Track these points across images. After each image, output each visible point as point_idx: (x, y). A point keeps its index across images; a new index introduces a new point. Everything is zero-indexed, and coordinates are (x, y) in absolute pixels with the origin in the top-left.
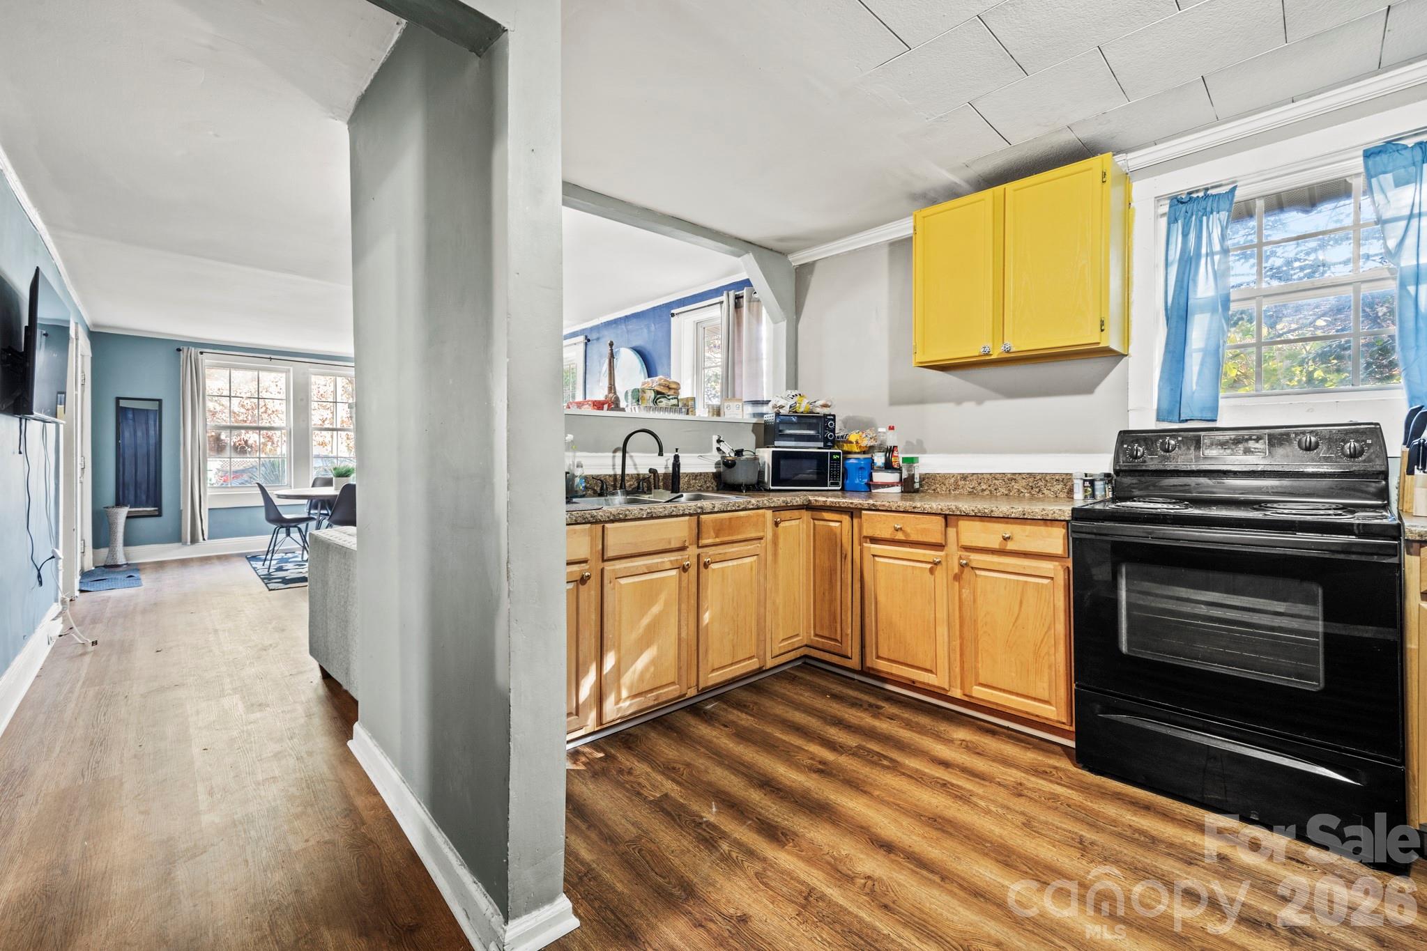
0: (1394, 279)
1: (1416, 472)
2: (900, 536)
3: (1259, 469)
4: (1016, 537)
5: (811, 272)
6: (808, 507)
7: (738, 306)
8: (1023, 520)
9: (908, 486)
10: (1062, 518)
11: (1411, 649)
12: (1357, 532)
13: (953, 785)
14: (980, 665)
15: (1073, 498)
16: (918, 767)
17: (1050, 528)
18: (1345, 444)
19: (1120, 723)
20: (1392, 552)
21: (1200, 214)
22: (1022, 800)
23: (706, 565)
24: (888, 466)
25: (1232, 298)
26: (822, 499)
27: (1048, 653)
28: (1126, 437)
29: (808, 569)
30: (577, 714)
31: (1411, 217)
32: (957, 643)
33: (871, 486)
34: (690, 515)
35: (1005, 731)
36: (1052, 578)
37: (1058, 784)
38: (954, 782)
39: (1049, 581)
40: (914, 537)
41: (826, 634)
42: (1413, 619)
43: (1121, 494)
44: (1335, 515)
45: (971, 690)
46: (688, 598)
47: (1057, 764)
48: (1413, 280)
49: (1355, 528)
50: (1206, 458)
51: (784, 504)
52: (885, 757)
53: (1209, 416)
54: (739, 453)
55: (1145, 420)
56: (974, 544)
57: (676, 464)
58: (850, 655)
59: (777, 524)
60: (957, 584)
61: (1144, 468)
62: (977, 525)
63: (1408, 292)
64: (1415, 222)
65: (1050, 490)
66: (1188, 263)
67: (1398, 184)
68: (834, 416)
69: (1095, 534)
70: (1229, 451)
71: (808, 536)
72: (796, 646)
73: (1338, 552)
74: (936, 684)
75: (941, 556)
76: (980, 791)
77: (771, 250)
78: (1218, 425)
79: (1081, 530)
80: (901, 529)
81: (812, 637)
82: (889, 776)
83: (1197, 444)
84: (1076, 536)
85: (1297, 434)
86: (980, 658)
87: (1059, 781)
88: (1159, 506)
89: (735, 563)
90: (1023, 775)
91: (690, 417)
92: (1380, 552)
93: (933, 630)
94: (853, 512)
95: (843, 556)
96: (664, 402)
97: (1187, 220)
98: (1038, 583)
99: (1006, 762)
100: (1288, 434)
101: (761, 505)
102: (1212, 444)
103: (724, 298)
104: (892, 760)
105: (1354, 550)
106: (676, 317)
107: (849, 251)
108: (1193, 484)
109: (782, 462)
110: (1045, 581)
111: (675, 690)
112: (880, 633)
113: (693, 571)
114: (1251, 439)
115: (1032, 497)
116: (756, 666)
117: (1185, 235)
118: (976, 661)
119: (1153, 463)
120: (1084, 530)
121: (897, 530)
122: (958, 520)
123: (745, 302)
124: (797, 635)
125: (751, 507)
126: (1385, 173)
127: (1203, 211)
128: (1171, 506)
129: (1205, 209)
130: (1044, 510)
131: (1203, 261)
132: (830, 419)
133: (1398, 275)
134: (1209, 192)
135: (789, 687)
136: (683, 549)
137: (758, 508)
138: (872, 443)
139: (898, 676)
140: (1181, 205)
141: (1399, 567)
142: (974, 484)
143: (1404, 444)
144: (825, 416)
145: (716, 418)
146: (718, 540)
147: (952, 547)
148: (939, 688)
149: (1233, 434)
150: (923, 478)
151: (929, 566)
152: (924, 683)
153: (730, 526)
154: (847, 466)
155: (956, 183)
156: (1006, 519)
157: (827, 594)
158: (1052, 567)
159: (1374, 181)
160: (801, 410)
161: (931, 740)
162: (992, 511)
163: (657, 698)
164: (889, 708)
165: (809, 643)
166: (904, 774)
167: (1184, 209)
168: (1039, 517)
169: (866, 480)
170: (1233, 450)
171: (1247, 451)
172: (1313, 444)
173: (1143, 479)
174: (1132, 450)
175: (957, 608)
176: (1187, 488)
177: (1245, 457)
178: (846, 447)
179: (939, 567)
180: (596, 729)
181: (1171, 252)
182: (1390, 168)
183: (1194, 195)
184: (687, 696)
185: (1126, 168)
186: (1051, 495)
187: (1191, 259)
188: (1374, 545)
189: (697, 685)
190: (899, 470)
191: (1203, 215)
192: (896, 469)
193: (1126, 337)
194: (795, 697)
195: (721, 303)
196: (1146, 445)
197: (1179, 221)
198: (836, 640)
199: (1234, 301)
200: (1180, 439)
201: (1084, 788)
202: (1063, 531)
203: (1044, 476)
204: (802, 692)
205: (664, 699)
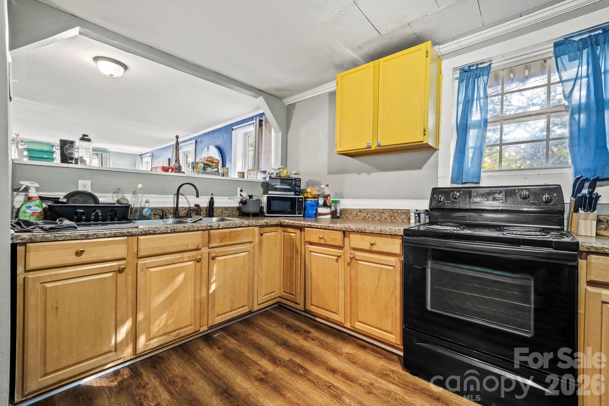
0: (567, 111)
1: (580, 211)
2: (322, 242)
3: (500, 209)
4: (377, 244)
5: (294, 108)
6: (281, 225)
7: (261, 125)
8: (380, 234)
9: (334, 215)
10: (400, 234)
11: (580, 313)
12: (554, 246)
13: (334, 386)
14: (359, 311)
15: (410, 222)
16: (318, 374)
17: (394, 239)
18: (543, 196)
19: (426, 348)
20: (573, 258)
21: (474, 77)
22: (371, 397)
23: (213, 258)
24: (325, 205)
25: (488, 121)
26: (287, 221)
27: (392, 307)
28: (436, 191)
29: (281, 258)
30: (116, 351)
31: (576, 79)
32: (348, 299)
33: (317, 214)
34: (204, 230)
35: (371, 346)
36: (394, 266)
37: (393, 383)
38: (336, 384)
39: (393, 267)
40: (329, 242)
41: (288, 291)
42: (582, 296)
43: (433, 221)
44: (542, 235)
45: (354, 325)
46: (201, 277)
47: (394, 369)
48: (577, 111)
49: (553, 244)
50: (474, 203)
51: (266, 224)
52: (302, 367)
53: (476, 181)
54: (251, 197)
55: (445, 182)
56: (357, 247)
57: (212, 202)
58: (299, 303)
59: (261, 235)
60: (349, 267)
61: (444, 207)
62: (358, 236)
63: (575, 119)
64: (578, 82)
65: (400, 218)
66: (468, 104)
67: (570, 60)
68: (300, 179)
69: (415, 244)
70: (485, 199)
71: (281, 240)
72: (273, 298)
73: (544, 258)
74: (338, 320)
75: (341, 253)
76: (348, 390)
77: (274, 96)
78: (481, 185)
79: (408, 241)
80: (322, 238)
81: (282, 293)
82: (300, 382)
83: (470, 195)
84: (405, 244)
85: (519, 190)
86: (359, 308)
87: (393, 381)
88: (449, 228)
89: (233, 256)
90: (375, 377)
91: (225, 178)
92: (567, 259)
93: (337, 292)
94: (301, 228)
95: (297, 251)
96: (209, 170)
97: (468, 81)
98: (388, 269)
99: (367, 368)
100: (514, 190)
101: (251, 224)
102: (477, 195)
103: (254, 121)
104: (305, 370)
105: (552, 257)
106: (234, 130)
107: (311, 97)
108: (467, 216)
109: (272, 202)
110: (391, 268)
111: (192, 329)
112: (313, 292)
113: (205, 262)
114: (496, 193)
115: (392, 222)
116: (248, 310)
117: (467, 88)
118: (357, 309)
119: (448, 205)
120: (409, 241)
121: (320, 238)
122: (350, 234)
123: (264, 123)
124: (274, 292)
125: (245, 225)
126: (564, 55)
127: (475, 76)
128: (455, 229)
129: (476, 75)
130: (391, 229)
131: (475, 102)
132: (298, 181)
133: (570, 109)
134: (479, 66)
135: (266, 320)
136: (198, 249)
137: (249, 226)
138: (318, 193)
139: (321, 315)
140: (465, 73)
141: (576, 267)
142: (365, 214)
143: (572, 196)
144: (295, 179)
145: (242, 179)
146: (222, 244)
147: (347, 248)
148: (339, 322)
149: (487, 190)
150: (342, 211)
151: (336, 258)
152: (332, 319)
153: (231, 236)
154: (306, 205)
155: (357, 59)
156: (372, 234)
157: (289, 271)
158: (394, 260)
159: (559, 59)
160: (283, 176)
161: (330, 354)
162: (365, 230)
163: (178, 334)
164: (315, 333)
165: (281, 296)
166: (309, 379)
167: (466, 75)
168: (388, 233)
169: (314, 212)
170: (487, 198)
171: (494, 199)
172: (527, 196)
173: (443, 213)
174: (438, 198)
175: (349, 280)
176: (464, 218)
177: (493, 202)
178: (306, 195)
179: (340, 258)
180: (132, 358)
181: (460, 97)
182: (567, 52)
183: (472, 68)
184: (200, 331)
185: (439, 53)
186: (400, 220)
187: (469, 101)
188: (564, 254)
189: (208, 324)
190: (330, 207)
191: (475, 78)
192: (328, 206)
193: (437, 139)
194: (267, 327)
195: (254, 123)
196: (445, 195)
197: (464, 81)
198: (293, 295)
199: (490, 122)
200: (461, 192)
201: (405, 385)
202: (400, 241)
203: (397, 211)
204: (271, 323)
205: (183, 335)
